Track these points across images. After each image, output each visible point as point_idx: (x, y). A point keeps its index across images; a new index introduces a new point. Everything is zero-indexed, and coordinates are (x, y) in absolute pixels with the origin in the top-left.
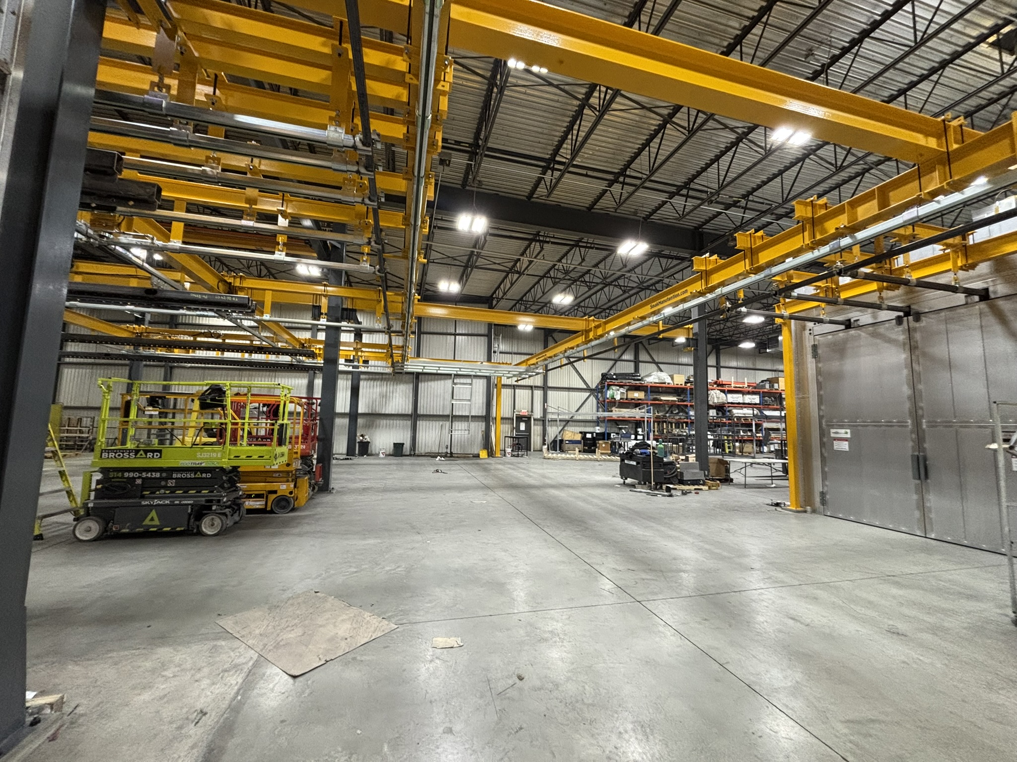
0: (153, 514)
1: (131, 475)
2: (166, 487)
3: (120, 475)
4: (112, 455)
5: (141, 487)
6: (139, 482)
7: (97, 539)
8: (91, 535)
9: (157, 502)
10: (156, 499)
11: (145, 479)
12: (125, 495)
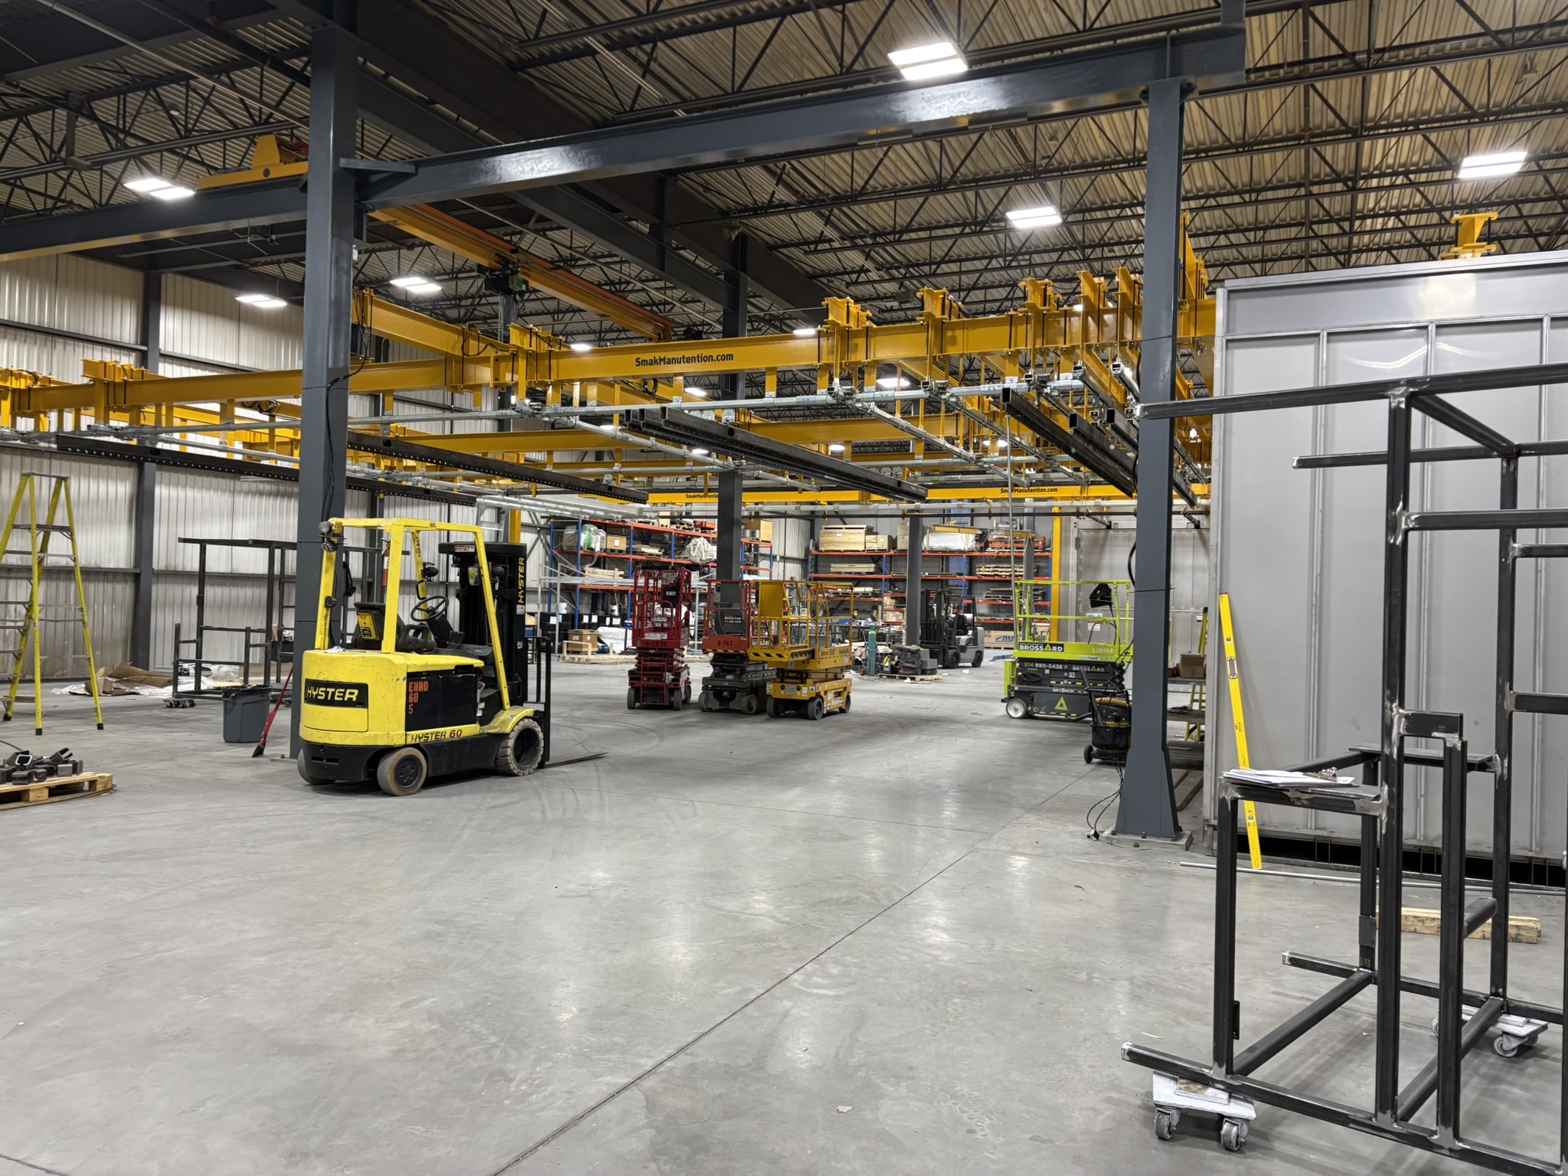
0: (1062, 700)
1: (1041, 665)
2: (1067, 678)
3: (1032, 665)
4: (1027, 647)
5: (1050, 677)
6: (1047, 672)
7: (1023, 718)
8: (1020, 714)
9: (1063, 690)
10: (1062, 687)
11: (1051, 670)
12: (1038, 683)
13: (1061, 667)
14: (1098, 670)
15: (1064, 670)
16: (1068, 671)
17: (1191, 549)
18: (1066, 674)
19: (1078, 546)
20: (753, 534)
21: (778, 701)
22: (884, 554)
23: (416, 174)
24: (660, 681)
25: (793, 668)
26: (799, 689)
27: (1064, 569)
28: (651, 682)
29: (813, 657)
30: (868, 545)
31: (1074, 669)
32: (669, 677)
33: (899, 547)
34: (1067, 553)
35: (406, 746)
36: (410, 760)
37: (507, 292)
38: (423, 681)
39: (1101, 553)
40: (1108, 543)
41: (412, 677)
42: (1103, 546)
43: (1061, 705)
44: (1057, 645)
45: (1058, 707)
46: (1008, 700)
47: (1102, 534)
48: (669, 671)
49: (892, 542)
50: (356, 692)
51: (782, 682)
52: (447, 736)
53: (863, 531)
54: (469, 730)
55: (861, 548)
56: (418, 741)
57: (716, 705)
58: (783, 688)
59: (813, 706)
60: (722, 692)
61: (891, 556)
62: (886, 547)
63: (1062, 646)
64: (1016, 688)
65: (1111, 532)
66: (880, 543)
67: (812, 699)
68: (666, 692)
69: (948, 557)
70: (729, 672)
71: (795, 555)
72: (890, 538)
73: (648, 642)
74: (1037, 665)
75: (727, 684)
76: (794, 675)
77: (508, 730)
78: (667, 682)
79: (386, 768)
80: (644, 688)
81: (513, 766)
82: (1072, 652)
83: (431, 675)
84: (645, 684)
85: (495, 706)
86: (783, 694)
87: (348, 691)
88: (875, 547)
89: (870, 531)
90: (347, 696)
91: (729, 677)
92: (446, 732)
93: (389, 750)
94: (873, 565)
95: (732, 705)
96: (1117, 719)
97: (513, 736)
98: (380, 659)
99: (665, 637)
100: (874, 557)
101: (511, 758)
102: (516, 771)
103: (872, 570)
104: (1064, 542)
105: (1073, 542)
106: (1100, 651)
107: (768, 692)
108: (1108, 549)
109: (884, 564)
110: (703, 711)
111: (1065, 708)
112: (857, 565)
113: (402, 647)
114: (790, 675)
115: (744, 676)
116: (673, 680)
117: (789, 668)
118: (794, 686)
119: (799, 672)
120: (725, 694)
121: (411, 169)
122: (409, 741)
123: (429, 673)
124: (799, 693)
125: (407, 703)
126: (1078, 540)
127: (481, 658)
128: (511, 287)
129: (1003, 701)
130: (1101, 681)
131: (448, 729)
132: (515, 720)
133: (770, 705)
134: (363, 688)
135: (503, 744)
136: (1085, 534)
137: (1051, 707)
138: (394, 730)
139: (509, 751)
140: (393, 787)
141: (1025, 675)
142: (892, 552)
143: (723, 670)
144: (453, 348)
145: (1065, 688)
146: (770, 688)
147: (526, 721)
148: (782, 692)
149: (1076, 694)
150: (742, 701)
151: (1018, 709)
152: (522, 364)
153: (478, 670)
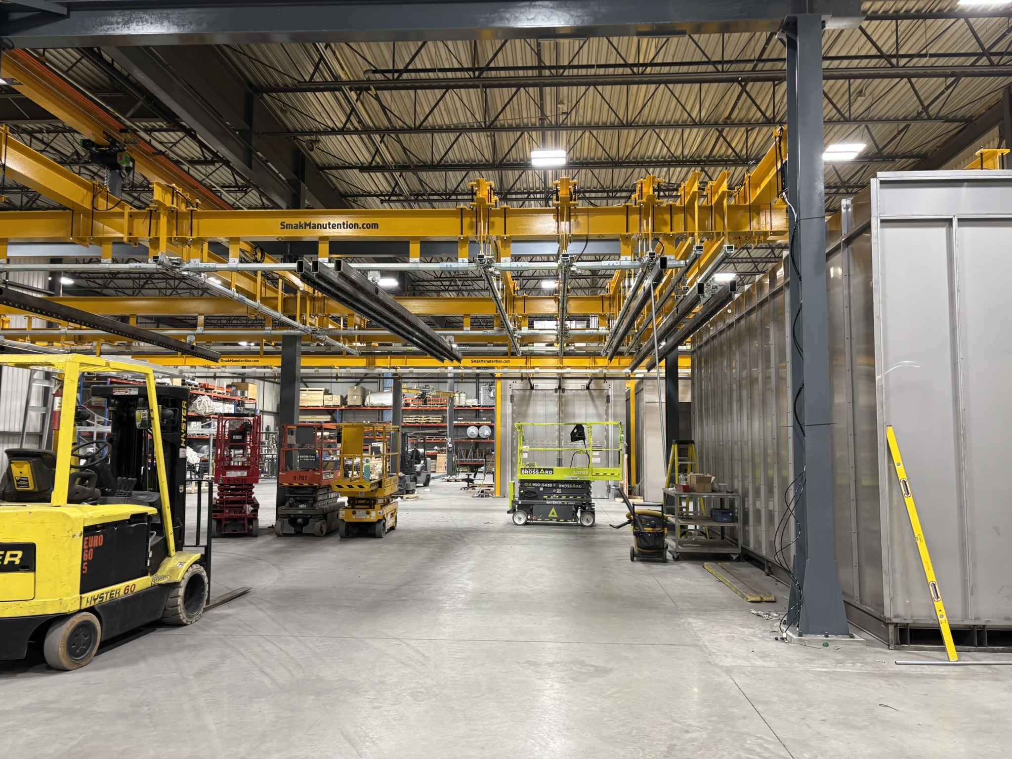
0: (553, 510)
1: (536, 485)
2: (555, 493)
3: (530, 485)
4: (527, 472)
5: (543, 493)
6: (541, 489)
7: (526, 524)
8: (523, 522)
9: (554, 502)
10: (553, 500)
11: (544, 488)
12: (535, 498)
13: (551, 485)
14: (577, 486)
15: (553, 488)
16: (556, 488)
17: (584, 403)
18: (554, 491)
19: (512, 401)
20: (243, 393)
21: (349, 524)
22: (338, 409)
23: (68, 16)
24: (241, 512)
25: (363, 496)
26: (368, 513)
27: (504, 416)
28: (232, 514)
29: (380, 486)
30: (325, 402)
31: (560, 486)
32: (249, 508)
33: (349, 404)
34: (506, 406)
35: (80, 611)
36: (86, 626)
37: (113, 166)
38: (98, 534)
39: (528, 405)
40: (532, 398)
41: (89, 531)
42: (529, 401)
43: (553, 513)
44: (549, 470)
45: (550, 515)
46: (513, 511)
47: (528, 392)
48: (249, 503)
49: (344, 400)
50: (20, 554)
51: (353, 508)
52: (122, 593)
53: (322, 392)
54: (141, 583)
55: (320, 404)
56: (92, 604)
57: (292, 530)
58: (354, 513)
59: (379, 527)
60: (297, 519)
61: (342, 410)
62: (339, 403)
63: (552, 470)
64: (520, 503)
65: (534, 392)
66: (334, 401)
67: (380, 521)
68: (246, 522)
69: (382, 410)
70: (302, 502)
71: (270, 410)
72: (342, 397)
73: (229, 479)
74: (534, 485)
75: (301, 512)
76: (363, 502)
77: (179, 579)
78: (248, 513)
79: (56, 641)
80: (226, 519)
81: (183, 616)
82: (559, 474)
83: (105, 528)
84: (227, 515)
85: (163, 552)
86: (353, 519)
87: (9, 553)
88: (331, 403)
89: (327, 392)
90: (7, 560)
91: (301, 506)
92: (120, 589)
93: (60, 618)
94: (329, 417)
95: (306, 530)
96: (654, 526)
97: (184, 584)
98: (52, 513)
99: (245, 474)
100: (329, 411)
101: (181, 609)
102: (184, 621)
103: (329, 420)
104: (503, 398)
105: (509, 398)
106: (580, 473)
107: (341, 517)
108: (532, 403)
109: (337, 416)
110: (279, 536)
111: (556, 515)
112: (318, 417)
113: (74, 498)
114: (360, 502)
115: (316, 505)
116: (252, 511)
117: (360, 496)
118: (364, 511)
119: (367, 499)
120: (300, 520)
121: (64, 11)
122: (84, 606)
123: (104, 526)
124: (368, 517)
125: (83, 562)
126: (512, 396)
127: (151, 505)
128: (119, 162)
129: (508, 512)
130: (579, 494)
131: (122, 586)
132: (185, 566)
133: (342, 528)
134: (29, 550)
135: (173, 594)
136: (517, 392)
137: (545, 515)
138: (68, 595)
139: (180, 601)
140: (65, 661)
141: (526, 492)
142: (343, 407)
143: (296, 501)
144: (82, 201)
145: (555, 500)
146: (342, 514)
147: (194, 566)
148: (354, 517)
149: (563, 505)
150: (316, 525)
151: (521, 518)
152: (163, 220)
153: (150, 517)
